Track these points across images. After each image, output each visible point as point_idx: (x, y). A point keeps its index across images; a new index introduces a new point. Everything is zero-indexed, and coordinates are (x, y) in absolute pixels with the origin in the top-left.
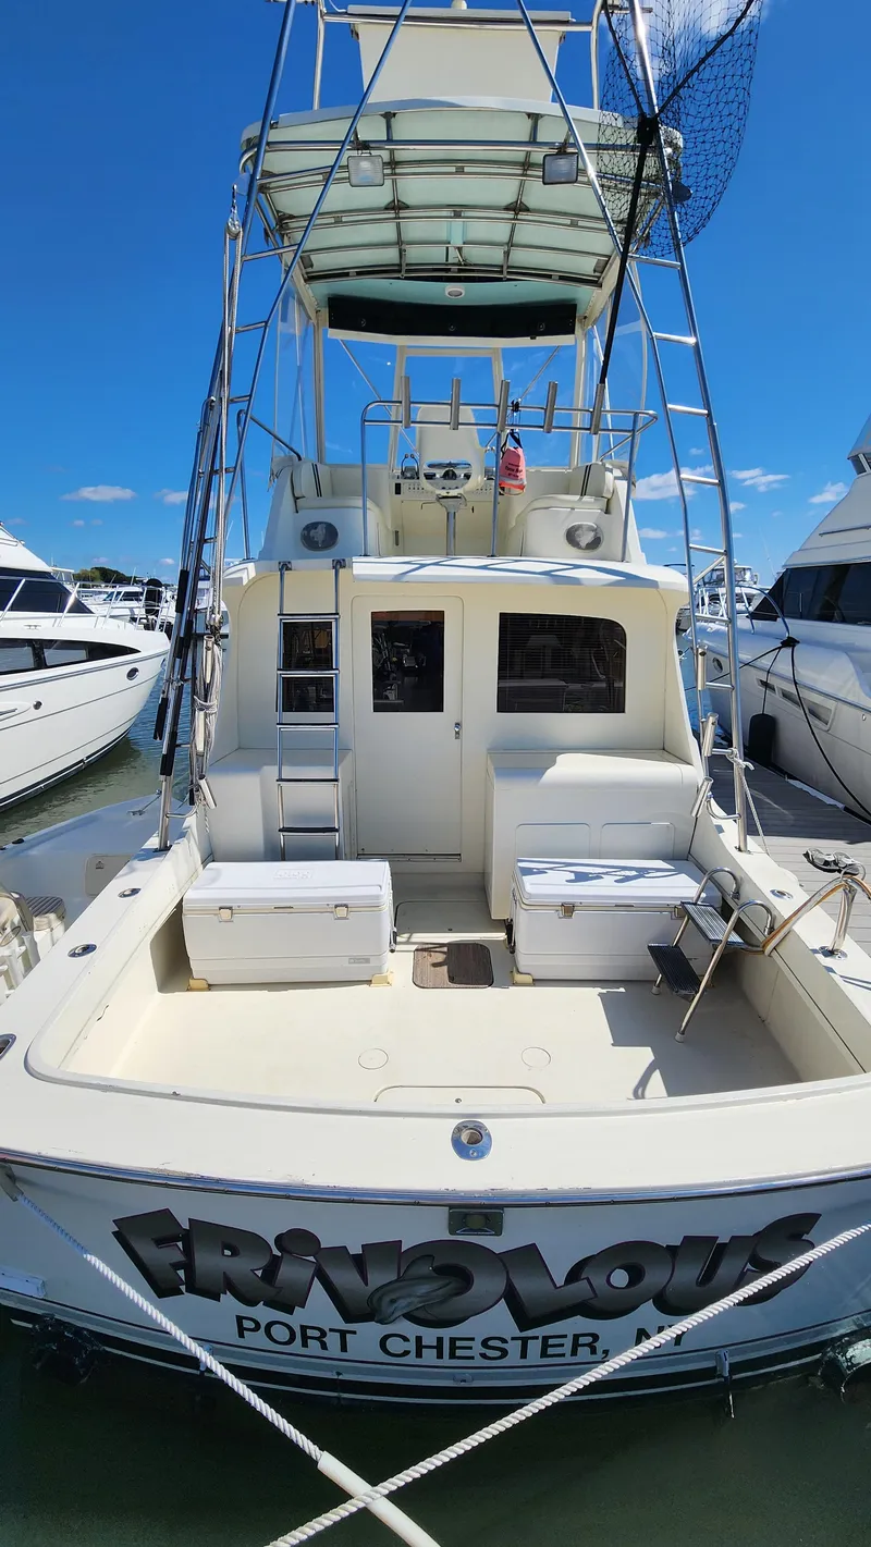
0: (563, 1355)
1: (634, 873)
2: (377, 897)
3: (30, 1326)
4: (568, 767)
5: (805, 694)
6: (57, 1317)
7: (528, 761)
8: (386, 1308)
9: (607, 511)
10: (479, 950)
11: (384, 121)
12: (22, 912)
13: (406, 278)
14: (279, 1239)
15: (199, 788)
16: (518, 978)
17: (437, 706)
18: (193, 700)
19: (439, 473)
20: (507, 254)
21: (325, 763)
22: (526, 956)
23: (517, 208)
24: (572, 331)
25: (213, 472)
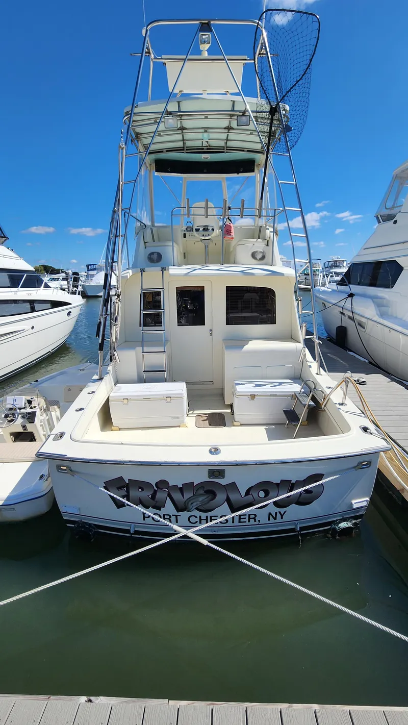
0: (245, 522)
1: (278, 384)
2: (182, 394)
3: (73, 526)
4: (252, 345)
5: (356, 317)
6: (83, 521)
7: (238, 343)
8: (190, 506)
9: (267, 245)
10: (221, 416)
11: (177, 103)
12: (46, 404)
13: (186, 153)
14: (156, 484)
15: (114, 355)
16: (235, 423)
17: (202, 322)
18: (111, 322)
19: (201, 229)
20: (226, 143)
21: (160, 346)
22: (237, 416)
23: (229, 128)
24: (253, 171)
25: (116, 236)
